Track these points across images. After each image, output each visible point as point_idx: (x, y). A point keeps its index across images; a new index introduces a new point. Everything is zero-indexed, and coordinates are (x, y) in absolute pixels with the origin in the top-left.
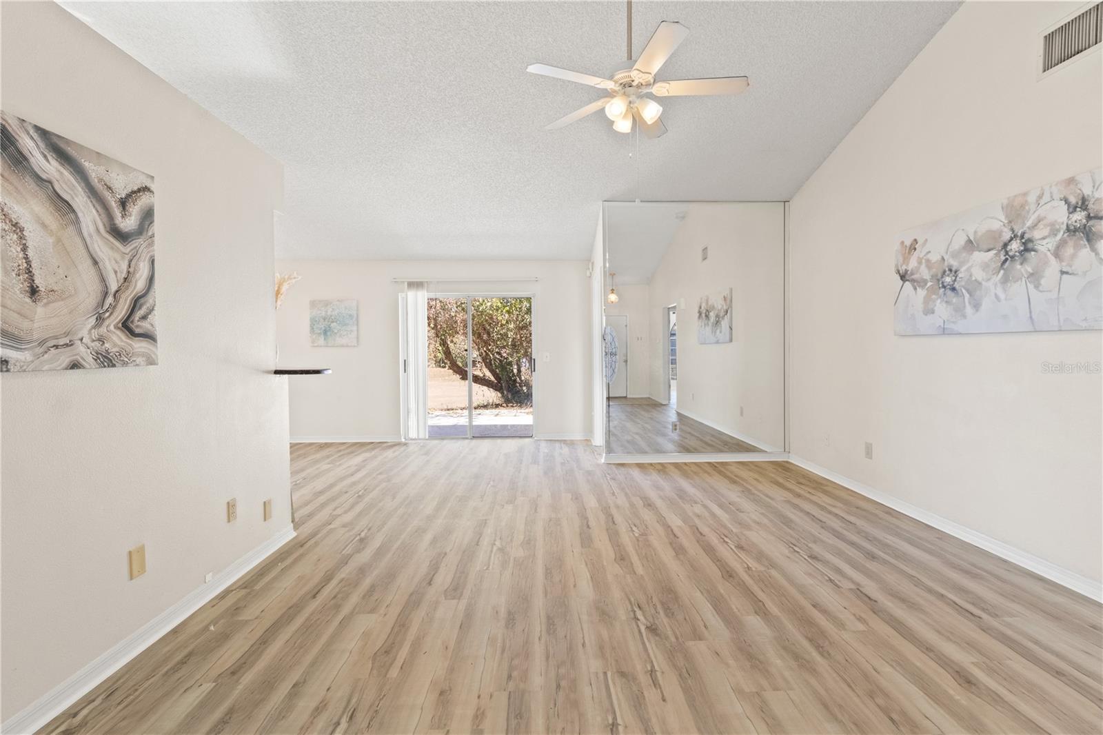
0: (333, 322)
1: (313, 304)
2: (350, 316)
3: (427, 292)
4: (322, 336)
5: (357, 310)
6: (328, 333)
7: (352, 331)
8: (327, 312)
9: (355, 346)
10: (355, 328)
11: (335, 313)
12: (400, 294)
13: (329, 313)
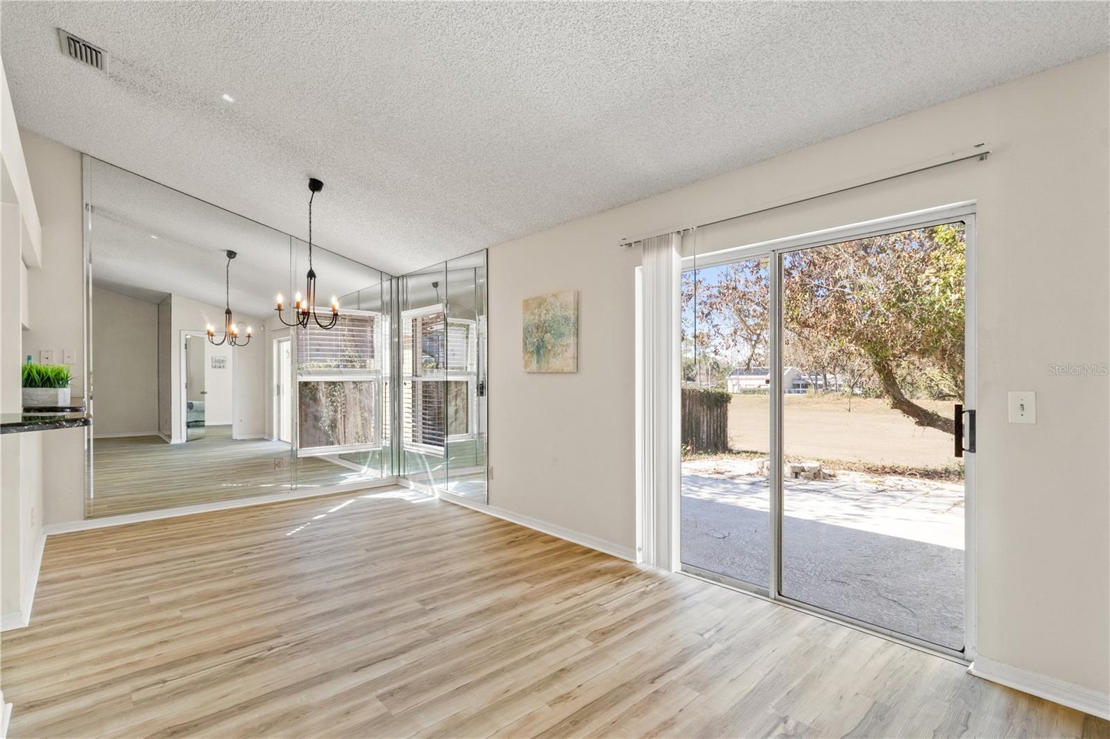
0: (546, 332)
1: (526, 304)
2: (566, 319)
3: (682, 252)
4: (535, 356)
5: (577, 309)
6: (542, 352)
7: (568, 345)
8: (540, 315)
9: (573, 373)
10: (571, 340)
11: (549, 317)
12: (637, 268)
13: (543, 317)
